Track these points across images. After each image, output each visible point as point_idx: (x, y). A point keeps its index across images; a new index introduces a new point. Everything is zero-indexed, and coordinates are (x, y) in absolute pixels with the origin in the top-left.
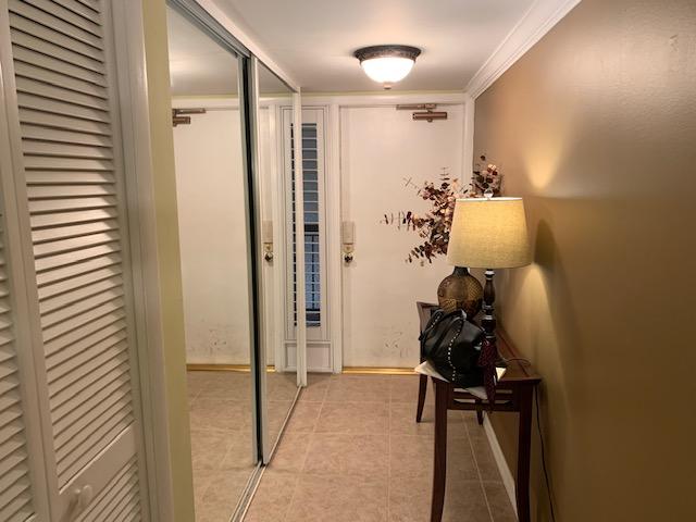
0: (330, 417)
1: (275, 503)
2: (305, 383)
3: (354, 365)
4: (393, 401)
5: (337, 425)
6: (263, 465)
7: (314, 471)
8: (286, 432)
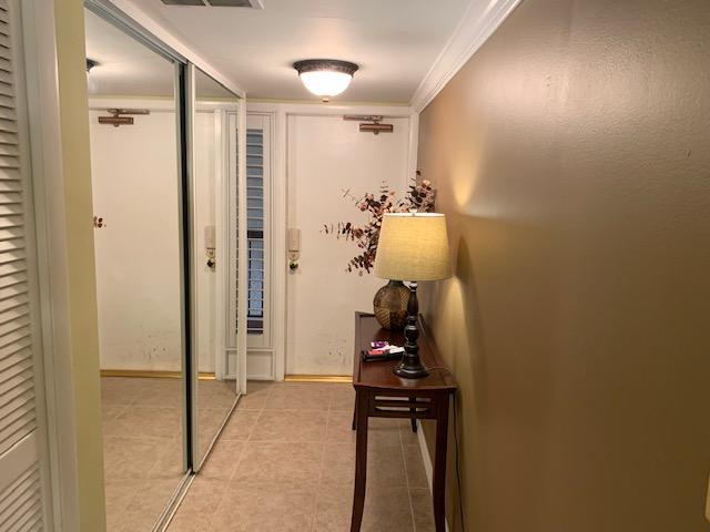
0: (267, 425)
1: (201, 511)
2: (245, 391)
3: (296, 372)
4: (332, 408)
5: (273, 433)
6: (192, 473)
7: (244, 478)
8: (221, 440)
